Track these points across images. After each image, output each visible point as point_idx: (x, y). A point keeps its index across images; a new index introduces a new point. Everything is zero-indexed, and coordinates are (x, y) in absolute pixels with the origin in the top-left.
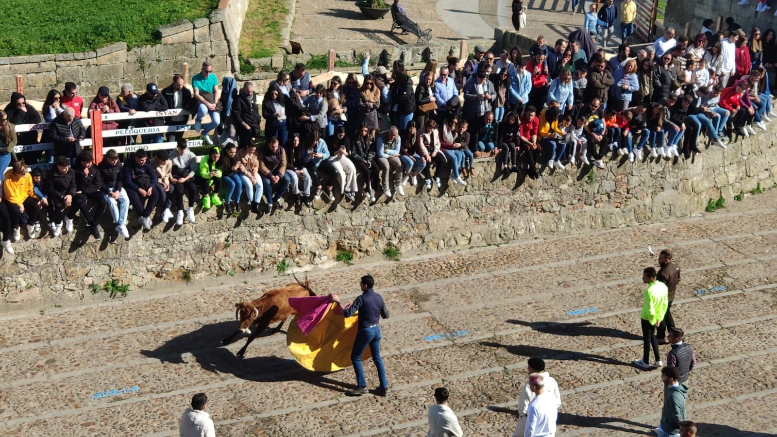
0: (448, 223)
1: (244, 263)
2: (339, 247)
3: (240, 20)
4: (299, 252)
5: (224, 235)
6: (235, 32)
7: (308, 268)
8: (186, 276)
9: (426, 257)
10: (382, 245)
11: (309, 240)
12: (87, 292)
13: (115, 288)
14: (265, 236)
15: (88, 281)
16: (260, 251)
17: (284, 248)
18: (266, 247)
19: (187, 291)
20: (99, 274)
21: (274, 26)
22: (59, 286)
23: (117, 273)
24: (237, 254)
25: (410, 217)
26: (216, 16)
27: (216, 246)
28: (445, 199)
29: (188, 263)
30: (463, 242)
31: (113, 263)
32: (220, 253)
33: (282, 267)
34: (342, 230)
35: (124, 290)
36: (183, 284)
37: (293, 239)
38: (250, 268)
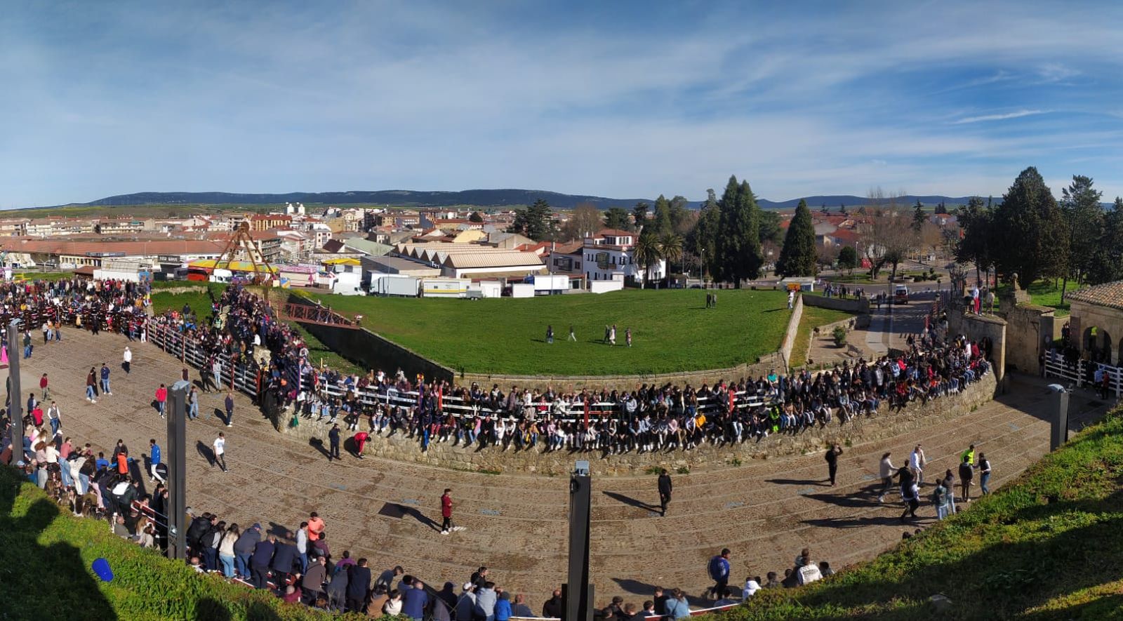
0: (871, 430)
1: (788, 451)
2: (827, 443)
3: (790, 352)
4: (810, 446)
5: (779, 440)
6: (788, 356)
7: (814, 452)
8: (764, 457)
9: (862, 444)
10: (844, 441)
11: (814, 441)
12: (725, 464)
13: (736, 463)
14: (796, 440)
15: (726, 459)
16: (794, 446)
17: (804, 444)
18: (797, 444)
19: (765, 464)
20: (730, 457)
21: (803, 353)
22: (715, 462)
23: (737, 457)
24: (785, 448)
25: (855, 428)
26: (780, 351)
27: (777, 445)
28: (869, 420)
29: (765, 452)
30: (878, 437)
31: (736, 453)
32: (778, 448)
33: (803, 453)
34: (828, 435)
35: (739, 463)
36: (763, 461)
37: (808, 440)
38: (790, 453)
